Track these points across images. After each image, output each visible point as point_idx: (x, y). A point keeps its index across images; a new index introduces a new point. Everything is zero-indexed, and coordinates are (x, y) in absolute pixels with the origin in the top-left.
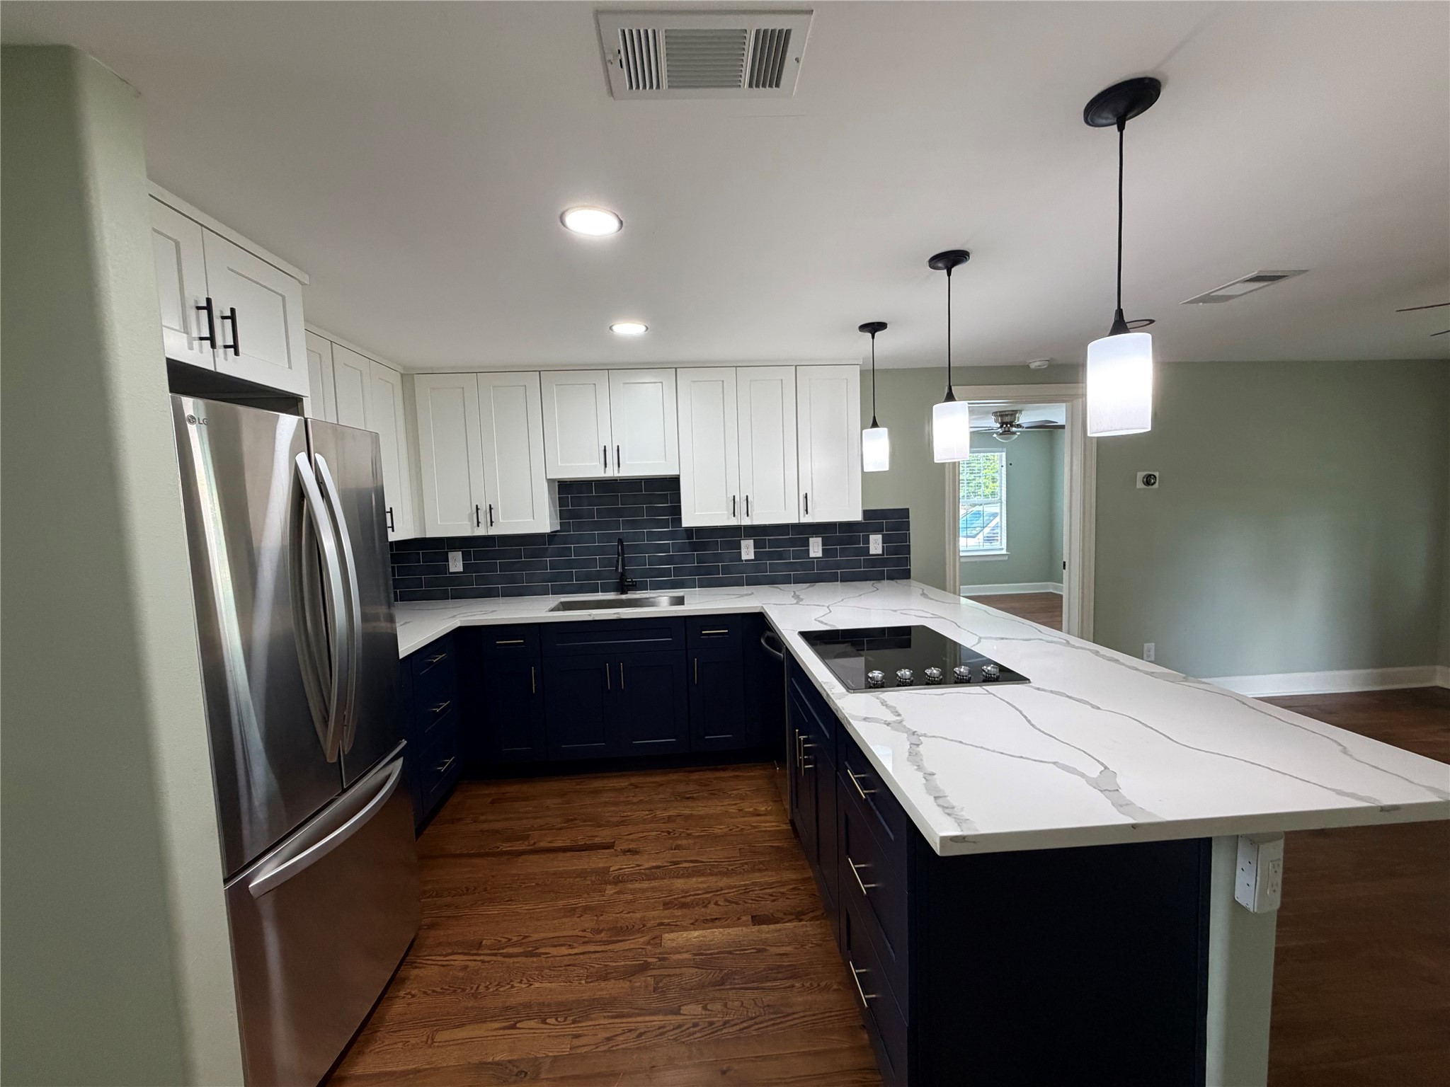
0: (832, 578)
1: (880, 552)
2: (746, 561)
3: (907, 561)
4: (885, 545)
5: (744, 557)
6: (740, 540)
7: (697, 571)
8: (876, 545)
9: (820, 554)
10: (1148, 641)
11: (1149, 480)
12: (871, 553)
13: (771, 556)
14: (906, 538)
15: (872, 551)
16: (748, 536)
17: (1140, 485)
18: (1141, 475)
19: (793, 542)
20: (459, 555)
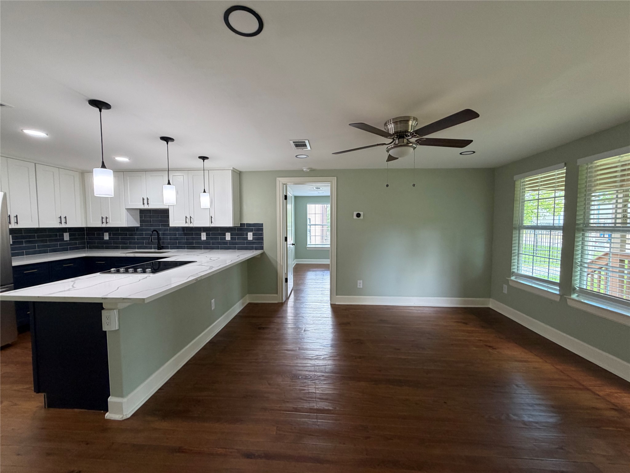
0: (234, 248)
1: (252, 239)
2: (203, 240)
3: (262, 243)
4: (254, 237)
5: (202, 239)
6: (201, 233)
7: (186, 243)
8: (250, 236)
9: (230, 239)
10: (360, 280)
11: (358, 215)
12: (248, 239)
13: (212, 239)
14: (262, 234)
15: (249, 239)
16: (204, 231)
17: (355, 217)
18: (355, 213)
19: (220, 234)
20: (107, 234)
